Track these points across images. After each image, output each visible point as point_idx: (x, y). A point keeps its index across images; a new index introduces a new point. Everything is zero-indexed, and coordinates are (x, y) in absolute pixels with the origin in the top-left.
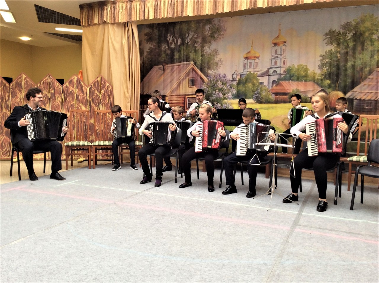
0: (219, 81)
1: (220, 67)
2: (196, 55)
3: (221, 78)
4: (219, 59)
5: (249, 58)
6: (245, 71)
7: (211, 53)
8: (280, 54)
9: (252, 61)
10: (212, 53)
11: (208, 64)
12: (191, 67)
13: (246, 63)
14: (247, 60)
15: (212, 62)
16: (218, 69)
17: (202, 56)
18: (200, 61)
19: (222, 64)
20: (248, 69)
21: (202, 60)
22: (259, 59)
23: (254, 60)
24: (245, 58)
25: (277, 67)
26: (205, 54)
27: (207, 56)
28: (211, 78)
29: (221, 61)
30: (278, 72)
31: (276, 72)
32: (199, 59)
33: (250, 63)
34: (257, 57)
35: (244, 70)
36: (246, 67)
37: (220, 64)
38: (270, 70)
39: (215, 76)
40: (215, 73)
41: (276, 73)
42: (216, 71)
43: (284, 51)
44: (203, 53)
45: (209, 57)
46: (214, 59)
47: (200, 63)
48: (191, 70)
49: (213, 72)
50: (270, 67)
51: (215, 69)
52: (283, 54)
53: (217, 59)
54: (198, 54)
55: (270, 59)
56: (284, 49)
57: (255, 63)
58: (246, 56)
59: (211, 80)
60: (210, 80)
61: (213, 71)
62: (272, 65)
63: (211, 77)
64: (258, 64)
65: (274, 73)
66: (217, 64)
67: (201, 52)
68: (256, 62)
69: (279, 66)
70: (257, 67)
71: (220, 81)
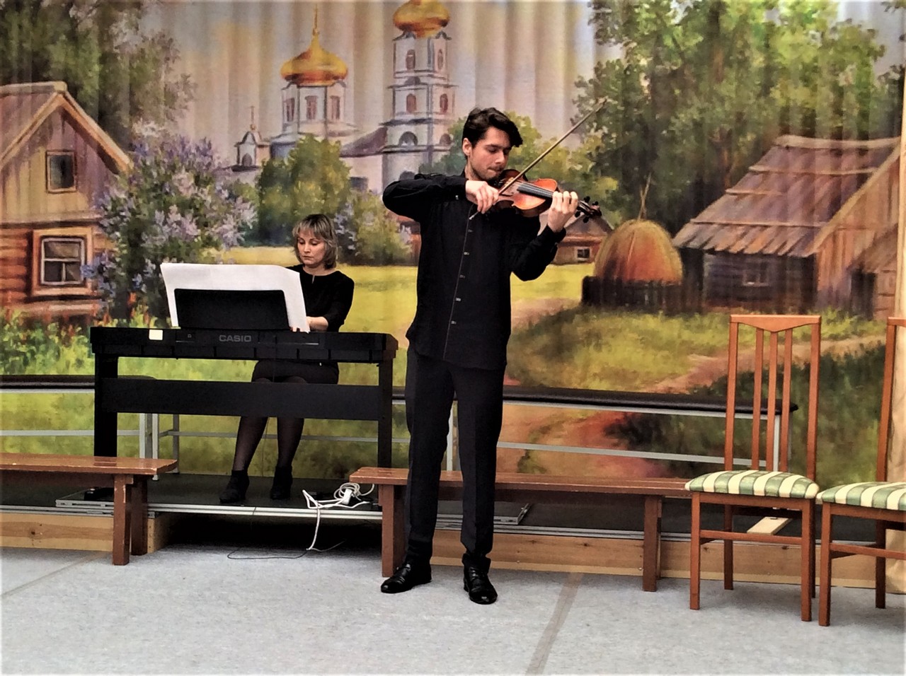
0: (180, 169)
1: (185, 111)
2: (77, 55)
3: (191, 156)
4: (179, 79)
5: (303, 80)
6: (289, 130)
7: (142, 51)
8: (428, 71)
9: (318, 93)
10: (147, 51)
11: (132, 94)
12: (55, 106)
13: (293, 100)
14: (299, 87)
15: (149, 86)
16: (178, 119)
17: (105, 59)
18: (96, 81)
19: (191, 97)
20: (303, 122)
21: (103, 77)
22: (344, 85)
23: (326, 87)
24: (287, 78)
25: (417, 122)
26: (117, 51)
27: (128, 64)
28: (145, 154)
29: (186, 84)
30: (423, 141)
31: (415, 139)
32: (90, 74)
33: (311, 100)
34: (336, 78)
35: (285, 126)
36: (295, 116)
37: (186, 97)
38: (390, 130)
39: (162, 149)
40: (166, 134)
41: (413, 144)
42: (167, 126)
43: (441, 59)
44: (107, 49)
45: (135, 65)
46: (157, 77)
47: (97, 88)
48: (58, 119)
49: (153, 129)
50: (389, 120)
51: (162, 116)
52: (437, 69)
53: (169, 77)
54: (84, 51)
55: (391, 87)
56: (440, 51)
57: (329, 101)
58: (290, 71)
59: (148, 163)
60: (144, 163)
61: (152, 124)
62: (396, 112)
63: (147, 149)
64: (341, 104)
65: (404, 144)
66: (171, 97)
67: (101, 43)
68: (332, 97)
69: (425, 116)
70: (338, 116)
71: (187, 170)
